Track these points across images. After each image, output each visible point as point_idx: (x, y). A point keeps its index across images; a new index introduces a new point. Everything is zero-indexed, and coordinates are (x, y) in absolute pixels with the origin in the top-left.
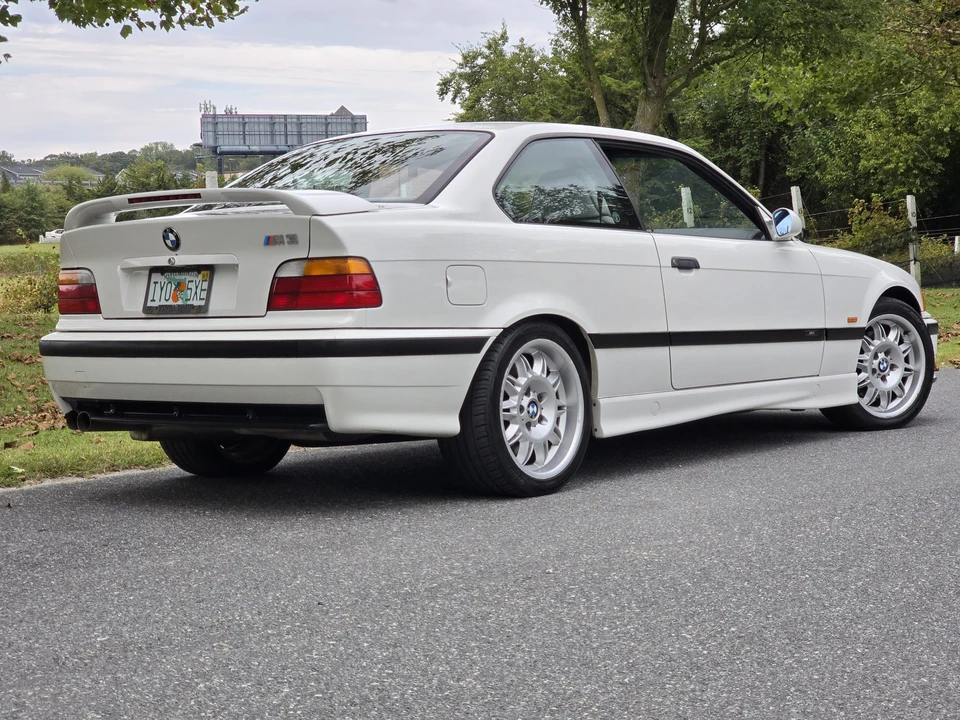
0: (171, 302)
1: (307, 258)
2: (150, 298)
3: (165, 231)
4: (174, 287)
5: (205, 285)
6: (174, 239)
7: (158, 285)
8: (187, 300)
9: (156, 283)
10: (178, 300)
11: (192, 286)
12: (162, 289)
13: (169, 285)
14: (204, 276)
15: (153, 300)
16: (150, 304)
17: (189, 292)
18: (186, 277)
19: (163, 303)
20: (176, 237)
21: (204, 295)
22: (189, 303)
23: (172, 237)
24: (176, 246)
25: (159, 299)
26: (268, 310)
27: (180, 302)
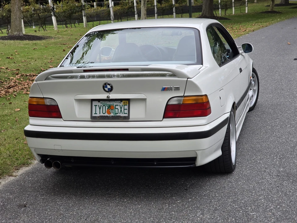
0: (106, 114)
1: (184, 96)
2: (94, 112)
3: (105, 84)
4: (107, 108)
5: (126, 107)
6: (110, 87)
7: (97, 107)
8: (116, 114)
9: (96, 106)
10: (110, 113)
11: (118, 107)
12: (100, 109)
13: (104, 107)
14: (124, 103)
15: (96, 113)
16: (94, 115)
17: (117, 110)
18: (115, 103)
19: (102, 114)
20: (112, 87)
21: (126, 111)
22: (117, 115)
23: (109, 87)
24: (111, 90)
25: (98, 113)
26: (163, 118)
27: (112, 115)
